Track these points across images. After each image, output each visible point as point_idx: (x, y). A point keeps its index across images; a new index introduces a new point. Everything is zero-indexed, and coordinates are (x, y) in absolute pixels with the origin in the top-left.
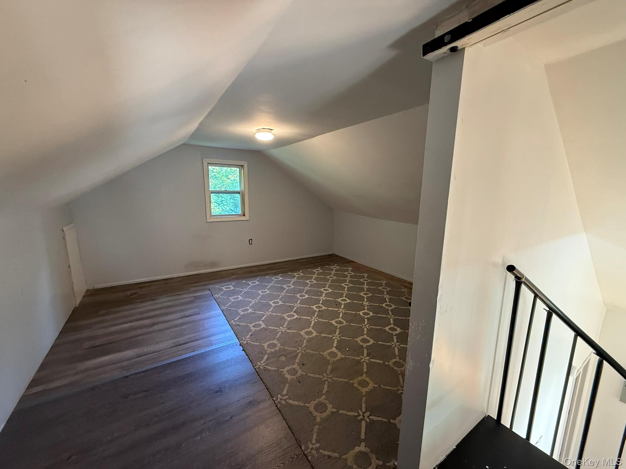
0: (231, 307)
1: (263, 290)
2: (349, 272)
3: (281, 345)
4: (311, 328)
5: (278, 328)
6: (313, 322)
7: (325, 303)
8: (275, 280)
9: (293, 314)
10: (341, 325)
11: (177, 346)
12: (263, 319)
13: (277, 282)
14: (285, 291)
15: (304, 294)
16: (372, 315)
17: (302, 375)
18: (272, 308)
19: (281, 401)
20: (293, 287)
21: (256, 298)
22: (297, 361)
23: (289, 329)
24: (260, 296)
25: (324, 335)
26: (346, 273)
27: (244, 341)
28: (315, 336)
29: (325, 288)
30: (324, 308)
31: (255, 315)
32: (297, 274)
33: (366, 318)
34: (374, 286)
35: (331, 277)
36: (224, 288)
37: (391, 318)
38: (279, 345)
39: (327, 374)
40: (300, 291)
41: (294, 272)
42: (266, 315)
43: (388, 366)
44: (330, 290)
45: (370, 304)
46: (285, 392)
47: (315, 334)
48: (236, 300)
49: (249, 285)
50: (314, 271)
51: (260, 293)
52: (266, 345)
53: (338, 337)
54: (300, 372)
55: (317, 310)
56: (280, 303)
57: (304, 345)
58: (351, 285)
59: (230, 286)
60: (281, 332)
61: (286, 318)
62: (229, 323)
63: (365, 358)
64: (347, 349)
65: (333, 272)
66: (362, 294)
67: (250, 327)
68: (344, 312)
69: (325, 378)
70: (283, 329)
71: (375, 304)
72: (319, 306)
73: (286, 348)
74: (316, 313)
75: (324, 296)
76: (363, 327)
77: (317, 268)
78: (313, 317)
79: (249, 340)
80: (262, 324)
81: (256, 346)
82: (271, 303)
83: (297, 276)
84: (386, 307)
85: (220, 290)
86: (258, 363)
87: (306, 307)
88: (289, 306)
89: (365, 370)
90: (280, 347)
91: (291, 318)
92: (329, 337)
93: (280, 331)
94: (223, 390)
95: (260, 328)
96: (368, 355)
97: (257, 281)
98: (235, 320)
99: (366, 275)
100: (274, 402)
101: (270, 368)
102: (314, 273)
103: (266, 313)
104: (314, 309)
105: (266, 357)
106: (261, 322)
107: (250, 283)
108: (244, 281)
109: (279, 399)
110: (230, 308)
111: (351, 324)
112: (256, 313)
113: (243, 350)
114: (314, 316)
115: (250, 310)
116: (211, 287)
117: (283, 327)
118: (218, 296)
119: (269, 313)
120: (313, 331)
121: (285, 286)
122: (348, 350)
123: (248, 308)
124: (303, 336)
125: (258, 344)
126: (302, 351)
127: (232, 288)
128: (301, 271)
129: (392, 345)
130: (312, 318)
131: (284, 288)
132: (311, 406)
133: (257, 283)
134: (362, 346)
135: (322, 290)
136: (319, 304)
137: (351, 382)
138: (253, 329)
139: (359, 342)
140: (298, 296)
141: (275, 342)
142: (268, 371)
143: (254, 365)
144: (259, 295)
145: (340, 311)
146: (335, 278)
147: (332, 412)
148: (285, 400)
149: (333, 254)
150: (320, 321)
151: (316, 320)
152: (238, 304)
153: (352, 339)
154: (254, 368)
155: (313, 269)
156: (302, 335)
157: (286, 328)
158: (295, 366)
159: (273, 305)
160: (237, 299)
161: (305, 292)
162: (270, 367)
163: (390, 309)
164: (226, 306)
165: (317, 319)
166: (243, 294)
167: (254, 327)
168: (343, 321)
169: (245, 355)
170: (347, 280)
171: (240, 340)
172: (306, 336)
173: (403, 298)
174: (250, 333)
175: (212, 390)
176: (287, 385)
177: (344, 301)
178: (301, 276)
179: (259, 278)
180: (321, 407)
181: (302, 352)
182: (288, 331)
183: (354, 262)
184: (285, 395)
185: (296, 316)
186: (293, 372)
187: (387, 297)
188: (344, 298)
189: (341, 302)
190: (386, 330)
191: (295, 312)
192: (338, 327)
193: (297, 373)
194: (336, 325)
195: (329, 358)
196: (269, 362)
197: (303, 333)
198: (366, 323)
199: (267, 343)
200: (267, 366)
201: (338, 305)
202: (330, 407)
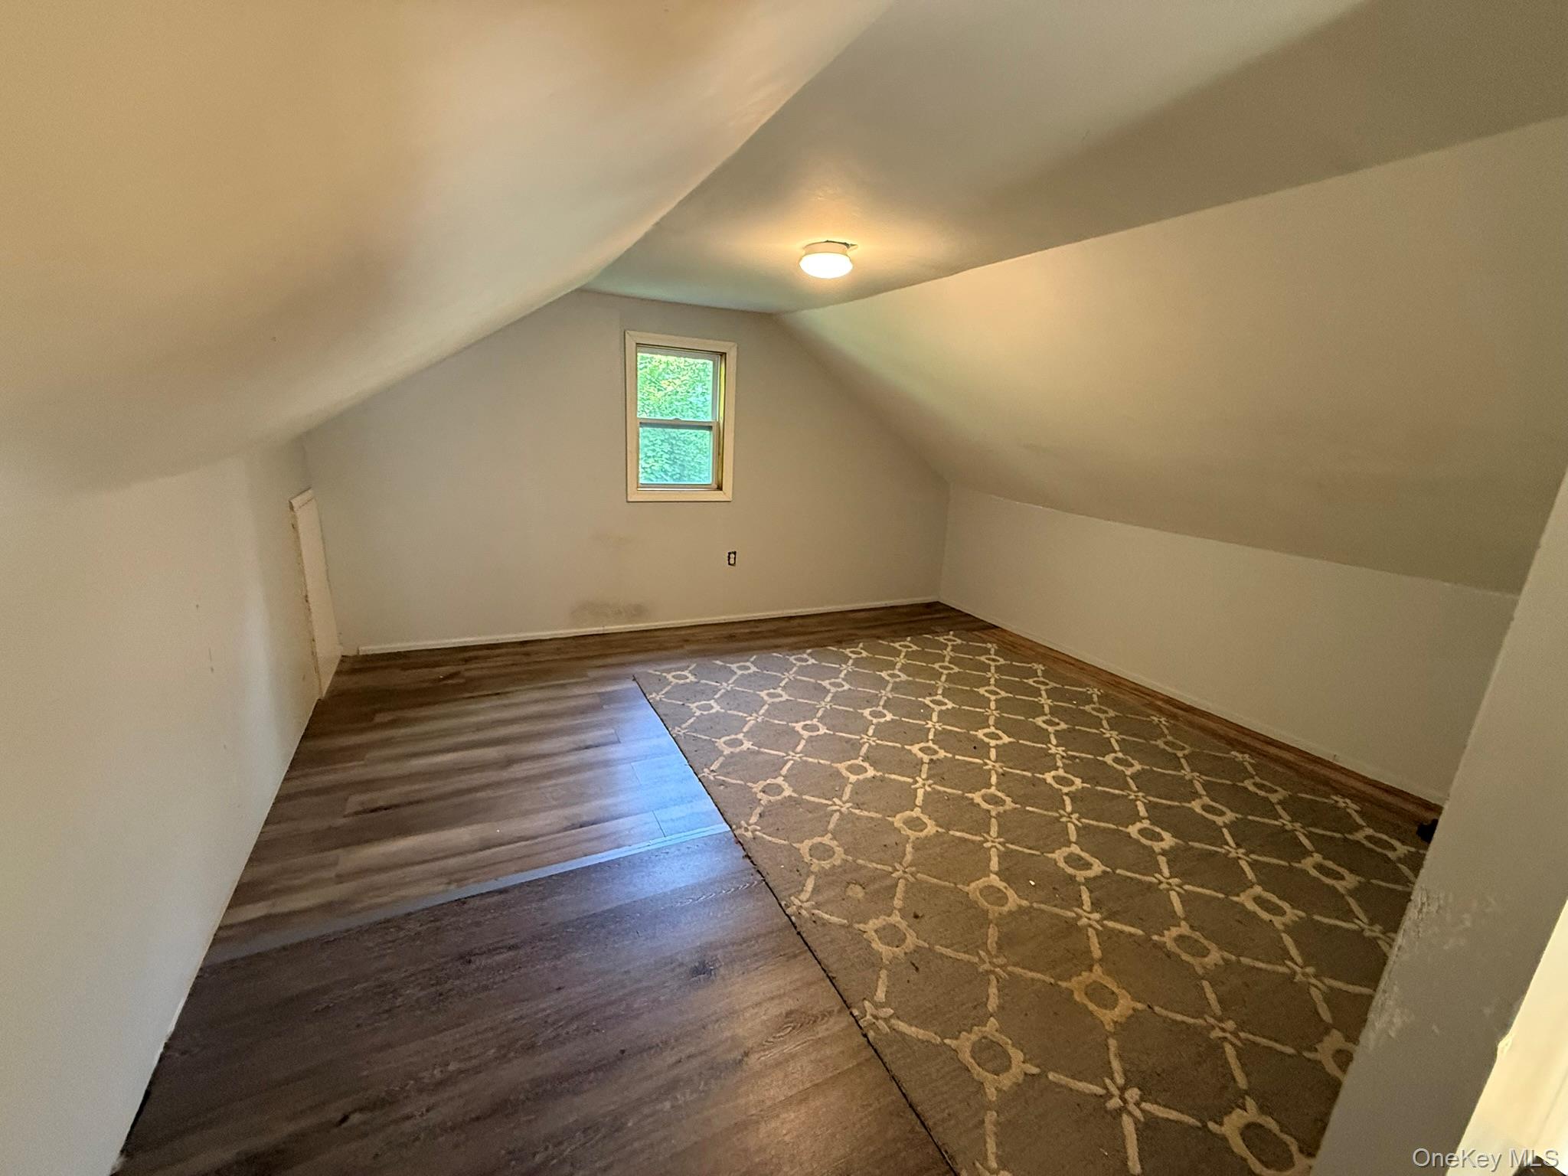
0: (696, 731)
1: (772, 691)
2: (992, 658)
3: (846, 852)
4: (918, 810)
5: (830, 803)
6: (920, 793)
7: (942, 738)
8: (799, 664)
9: (862, 763)
10: (1001, 809)
11: (573, 827)
12: (784, 771)
13: (802, 671)
14: (828, 699)
15: (880, 708)
16: (1083, 788)
17: (918, 949)
18: (803, 742)
19: (876, 1023)
20: (847, 687)
21: (757, 712)
22: (897, 903)
23: (858, 806)
24: (766, 707)
25: (958, 834)
26: (983, 658)
27: (746, 830)
28: (934, 834)
29: (935, 698)
30: (942, 754)
31: (760, 758)
32: (851, 652)
33: (1067, 794)
34: (1070, 701)
35: (946, 666)
36: (669, 677)
37: (1136, 800)
38: (839, 850)
39: (988, 952)
40: (871, 701)
41: (844, 645)
42: (792, 762)
43: (1160, 946)
44: (950, 705)
45: (1070, 753)
46: (880, 995)
47: (931, 828)
48: (705, 713)
49: (734, 673)
50: (897, 645)
51: (766, 698)
52: (804, 847)
53: (999, 843)
54: (911, 940)
55: (926, 759)
56: (823, 730)
57: (909, 858)
58: (1003, 694)
59: (686, 673)
60: (838, 813)
61: (845, 773)
62: (696, 775)
63: (1089, 917)
64: (1033, 883)
65: (948, 653)
66: (1039, 721)
67: (754, 790)
68: (1000, 770)
69: (987, 966)
70: (842, 805)
71: (1083, 755)
72: (929, 748)
73: (860, 862)
74: (925, 768)
75: (935, 718)
76: (1064, 819)
77: (903, 637)
78: (918, 778)
79: (759, 828)
80: (785, 785)
81: (780, 847)
82: (798, 727)
83: (854, 656)
84: (1115, 765)
85: (662, 681)
86: (792, 898)
87: (894, 747)
88: (848, 741)
89: (1097, 953)
90: (844, 856)
91: (858, 777)
92: (973, 842)
93: (836, 811)
94: (712, 968)
95: (779, 798)
96: (1096, 905)
97: (752, 663)
98: (712, 768)
99: (1039, 668)
100: (857, 1022)
101: (826, 916)
102: (897, 653)
103: (788, 755)
104: (915, 755)
105: (810, 884)
106: (780, 780)
107: (734, 667)
108: (718, 662)
109: (868, 1017)
110: (694, 734)
111: (1028, 808)
112: (763, 753)
113: (747, 856)
114: (920, 777)
115: (747, 745)
116: (637, 670)
117: (841, 800)
118: (658, 699)
119: (798, 755)
120: (925, 820)
121: (826, 683)
122: (1034, 886)
123: (740, 736)
124: (900, 831)
125: (783, 842)
126: (906, 875)
127: (692, 678)
128: (861, 645)
129: (1160, 882)
130: (916, 782)
131: (825, 688)
132: (964, 1044)
133: (753, 669)
134: (1072, 878)
135: (927, 701)
136: (928, 741)
137: (1064, 984)
138: (765, 799)
139: (1062, 864)
140: (866, 712)
141: (827, 840)
142: (824, 925)
143: (783, 903)
144: (764, 703)
145: (990, 767)
146: (956, 669)
147: (1026, 1074)
148: (886, 1020)
149: (937, 603)
150: (939, 792)
151: (928, 789)
152: (715, 725)
153: (1038, 853)
154: (785, 912)
155: (893, 642)
156: (896, 828)
157: (850, 804)
158: (896, 918)
159: (806, 734)
160: (709, 710)
161: (882, 703)
162: (826, 913)
163: (1128, 773)
164: (684, 726)
165: (930, 786)
166: (721, 696)
167: (764, 792)
168: (1004, 797)
169: (753, 871)
170: (990, 678)
171: (734, 827)
172: (909, 832)
173: (1160, 743)
174: (759, 810)
175: (681, 965)
176: (883, 974)
177: (993, 737)
178: (862, 658)
179: (755, 657)
180: (991, 1054)
181: (906, 879)
182: (857, 811)
183: (995, 627)
184: (883, 1005)
185: (871, 772)
186: (892, 935)
187: (1113, 736)
188: (992, 729)
189: (986, 740)
190: (1132, 835)
191: (866, 759)
192: (993, 813)
193: (904, 940)
194: (985, 806)
195: (984, 903)
196: (820, 898)
197: (898, 821)
198: (1069, 808)
199: (808, 843)
200: (819, 910)
201: (981, 748)
202: (1017, 1056)
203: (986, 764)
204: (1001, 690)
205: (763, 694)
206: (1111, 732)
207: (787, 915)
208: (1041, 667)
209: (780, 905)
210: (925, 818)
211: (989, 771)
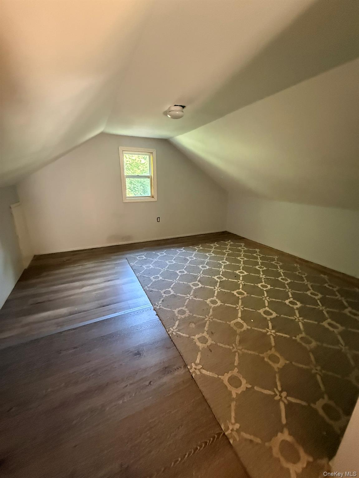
0: (144, 274)
1: (170, 261)
2: (243, 248)
4: (215, 297)
5: (186, 296)
6: (216, 292)
7: (224, 274)
8: (180, 252)
9: (198, 283)
10: (243, 296)
11: (101, 307)
12: (172, 286)
13: (180, 254)
14: (188, 262)
15: (205, 265)
16: (271, 288)
17: (211, 345)
18: (179, 277)
19: (196, 371)
20: (195, 258)
21: (165, 268)
22: (206, 329)
23: (195, 297)
24: (168, 266)
25: (228, 305)
26: (240, 248)
27: (157, 306)
28: (220, 305)
29: (223, 261)
30: (224, 279)
31: (164, 282)
32: (197, 248)
33: (265, 291)
34: (267, 260)
35: (227, 251)
36: (138, 258)
37: (288, 292)
38: (187, 311)
39: (235, 344)
40: (202, 263)
41: (194, 246)
42: (175, 283)
43: (295, 341)
44: (228, 263)
45: (267, 277)
46: (198, 361)
47: (219, 303)
48: (148, 268)
49: (158, 255)
52: (176, 311)
53: (242, 308)
54: (210, 342)
55: (219, 281)
56: (186, 272)
57: (211, 313)
59: (143, 256)
61: (192, 286)
62: (143, 288)
63: (271, 332)
64: (252, 321)
65: (228, 247)
66: (257, 267)
67: (161, 293)
68: (243, 284)
69: (235, 350)
70: (190, 297)
71: (271, 278)
72: (220, 277)
73: (194, 315)
74: (218, 284)
75: (223, 267)
76: (264, 299)
77: (214, 243)
78: (216, 287)
79: (162, 305)
80: (172, 291)
81: (168, 311)
82: (178, 272)
83: (198, 249)
84: (282, 281)
85: (135, 259)
86: (171, 328)
87: (209, 277)
88: (193, 276)
89: (273, 344)
90: (189, 313)
91: (196, 287)
92: (233, 307)
93: (188, 299)
94: (141, 353)
95: (169, 295)
96: (273, 328)
97: (165, 252)
98: (148, 286)
100: (189, 370)
101: (182, 334)
102: (212, 247)
103: (173, 281)
104: (216, 280)
105: (177, 323)
106: (170, 289)
107: (158, 254)
108: (154, 252)
109: (193, 369)
111: (252, 296)
112: (165, 280)
113: (157, 315)
115: (160, 278)
116: (128, 256)
117: (190, 295)
118: (133, 264)
119: (177, 281)
123: (159, 275)
124: (209, 305)
125: (169, 309)
126: (209, 319)
127: (145, 258)
128: (200, 245)
129: (296, 319)
131: (188, 259)
132: (225, 378)
133: (165, 254)
134: (266, 318)
135: (220, 262)
136: (220, 275)
137: (261, 355)
138: (164, 295)
139: (262, 314)
140: (200, 266)
141: (184, 308)
142: (180, 337)
144: (167, 264)
145: (240, 282)
146: (231, 252)
147: (247, 388)
148: (199, 370)
149: (226, 231)
150: (222, 291)
151: (219, 290)
152: (150, 272)
153: (255, 310)
154: (168, 333)
155: (211, 244)
156: (207, 304)
157: (193, 296)
158: (205, 334)
159: (180, 274)
160: (149, 267)
161: (206, 263)
162: (182, 333)
163: (286, 283)
164: (140, 273)
166: (154, 263)
167: (165, 293)
168: (244, 292)
169: (159, 320)
170: (241, 254)
171: (153, 305)
172: (211, 305)
173: (297, 273)
174: (162, 299)
175: (131, 352)
176: (199, 353)
177: (242, 273)
178: (200, 249)
179: (165, 250)
180: (236, 383)
181: (209, 321)
182: (195, 299)
183: (244, 238)
184: (199, 364)
185: (200, 285)
186: (203, 340)
187: (281, 271)
188: (241, 270)
189: (239, 274)
190: (287, 303)
191: (199, 281)
192: (240, 298)
193: (207, 341)
194: (237, 295)
195: (235, 328)
196: (181, 328)
197: (208, 301)
198: (266, 295)
199: (177, 309)
200: (179, 332)
201: (237, 277)
202: (244, 381)
203: (239, 282)
204: (245, 258)
205: (167, 262)
206: (281, 270)
207: (168, 334)
208: (259, 250)
209: (166, 331)
210: (217, 300)
211: (240, 284)
